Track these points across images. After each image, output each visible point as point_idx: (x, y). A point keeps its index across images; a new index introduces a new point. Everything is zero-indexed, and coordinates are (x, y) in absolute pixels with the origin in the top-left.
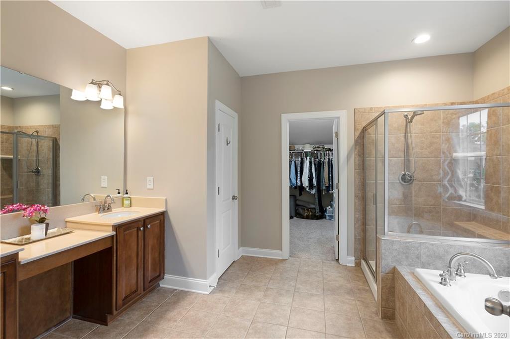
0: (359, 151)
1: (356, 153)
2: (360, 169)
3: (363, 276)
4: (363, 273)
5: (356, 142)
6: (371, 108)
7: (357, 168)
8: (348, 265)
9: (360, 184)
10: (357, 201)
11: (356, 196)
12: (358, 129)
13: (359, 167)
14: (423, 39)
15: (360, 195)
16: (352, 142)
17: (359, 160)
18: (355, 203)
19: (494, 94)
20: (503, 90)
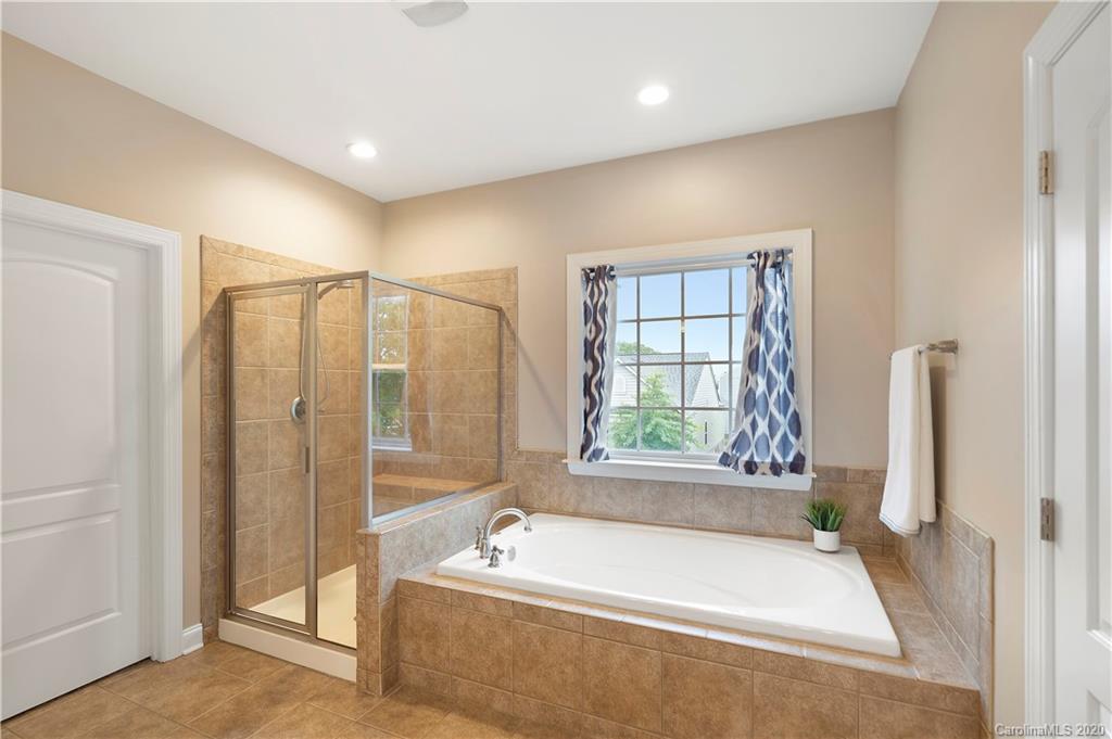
0: (212, 348)
1: (205, 352)
2: (215, 393)
3: (248, 653)
4: (243, 647)
5: (205, 325)
6: (240, 248)
7: (209, 391)
8: (186, 652)
9: (215, 430)
10: (207, 476)
11: (205, 463)
12: (210, 292)
13: (212, 388)
14: (364, 150)
15: (216, 460)
16: (196, 322)
17: (212, 371)
18: (202, 481)
19: (419, 279)
20: (436, 277)
